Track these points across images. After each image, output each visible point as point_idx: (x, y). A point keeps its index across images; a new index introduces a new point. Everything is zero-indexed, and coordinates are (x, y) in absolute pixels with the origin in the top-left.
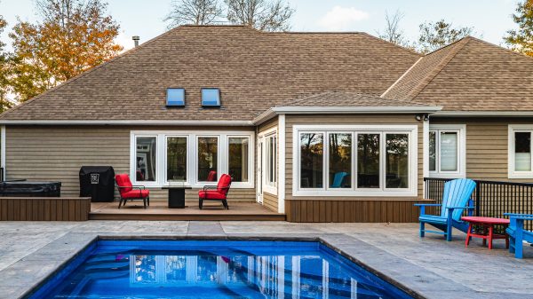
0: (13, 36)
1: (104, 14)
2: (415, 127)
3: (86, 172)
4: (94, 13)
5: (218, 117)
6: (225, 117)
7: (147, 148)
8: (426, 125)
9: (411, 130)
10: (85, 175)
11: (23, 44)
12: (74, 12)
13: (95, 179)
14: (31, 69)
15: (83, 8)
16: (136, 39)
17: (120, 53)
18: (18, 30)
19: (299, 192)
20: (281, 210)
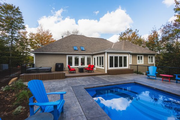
0: (29, 35)
1: (50, 33)
2: (128, 55)
3: (58, 64)
4: (48, 32)
5: (84, 53)
6: (87, 52)
7: (70, 59)
8: (129, 55)
9: (127, 56)
10: (57, 65)
11: (32, 37)
12: (43, 32)
13: (59, 66)
14: (33, 42)
15: (45, 31)
16: (62, 36)
17: (53, 40)
18: (30, 34)
19: (110, 68)
20: (106, 72)
